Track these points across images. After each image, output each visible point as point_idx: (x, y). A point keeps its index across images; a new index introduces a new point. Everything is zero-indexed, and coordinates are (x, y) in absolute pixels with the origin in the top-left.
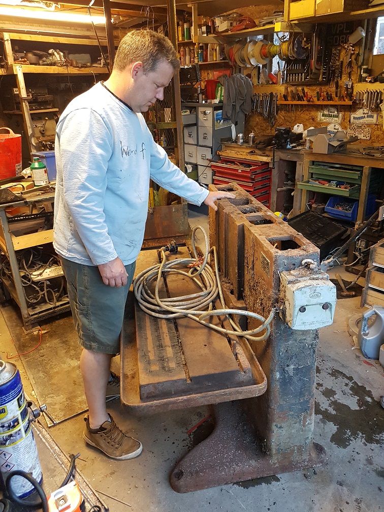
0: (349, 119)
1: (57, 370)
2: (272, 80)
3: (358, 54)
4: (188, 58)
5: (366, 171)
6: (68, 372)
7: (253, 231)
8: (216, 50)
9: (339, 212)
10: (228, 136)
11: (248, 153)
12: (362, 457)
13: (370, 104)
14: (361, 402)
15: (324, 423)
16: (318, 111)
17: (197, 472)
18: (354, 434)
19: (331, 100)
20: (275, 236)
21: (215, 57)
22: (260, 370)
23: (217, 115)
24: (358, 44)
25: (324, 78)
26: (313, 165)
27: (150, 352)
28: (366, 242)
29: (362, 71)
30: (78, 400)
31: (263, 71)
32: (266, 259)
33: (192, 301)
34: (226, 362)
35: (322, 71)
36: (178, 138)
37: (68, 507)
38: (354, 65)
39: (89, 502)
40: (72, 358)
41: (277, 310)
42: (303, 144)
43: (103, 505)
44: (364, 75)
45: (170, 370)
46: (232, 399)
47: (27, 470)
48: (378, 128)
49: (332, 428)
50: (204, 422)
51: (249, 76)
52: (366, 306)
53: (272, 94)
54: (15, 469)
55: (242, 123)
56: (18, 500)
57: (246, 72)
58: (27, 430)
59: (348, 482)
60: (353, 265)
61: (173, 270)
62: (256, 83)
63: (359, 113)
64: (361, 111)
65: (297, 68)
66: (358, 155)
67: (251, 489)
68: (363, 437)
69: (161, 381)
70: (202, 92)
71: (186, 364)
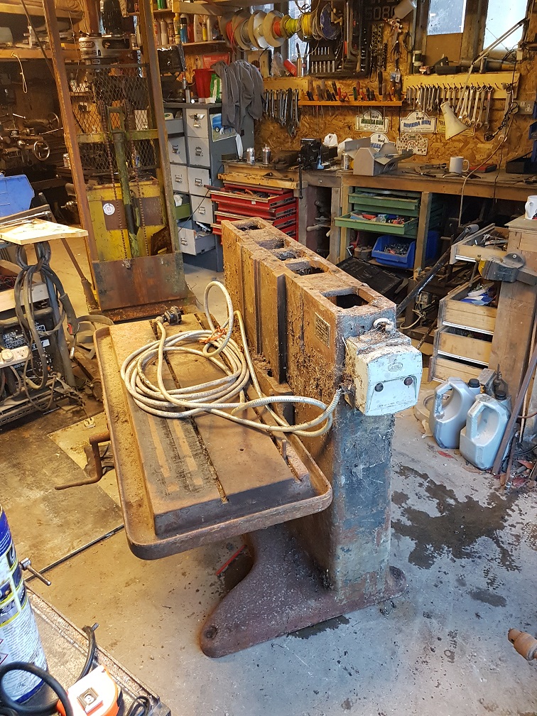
0: (398, 126)
1: (10, 506)
2: (289, 71)
3: (408, 34)
4: (163, 35)
5: (426, 198)
6: (28, 508)
7: (301, 285)
8: (205, 25)
9: (391, 256)
10: (232, 152)
11: (263, 176)
12: (451, 578)
13: (426, 105)
14: (442, 506)
15: (398, 539)
16: (356, 114)
17: (237, 626)
18: (438, 548)
19: (373, 100)
20: (332, 290)
21: (205, 36)
22: (320, 475)
23: (215, 120)
24: (406, 19)
25: (362, 68)
26: (354, 192)
27: (162, 467)
28: (429, 296)
29: (414, 58)
30: (49, 546)
31: (276, 57)
32: (323, 323)
33: (214, 391)
34: (275, 470)
35: (359, 57)
36: (162, 153)
37: (100, 705)
38: (402, 49)
39: (127, 693)
40: (30, 487)
41: (343, 392)
42: (339, 163)
43: (149, 694)
44: (417, 64)
45: (196, 490)
46: (287, 520)
47: (26, 660)
48: (437, 139)
49: (409, 544)
50: (237, 557)
51: (256, 63)
52: (435, 379)
53: (290, 90)
54: (9, 661)
55: (250, 132)
56: (17, 706)
57: (251, 58)
58: (22, 599)
59: (437, 612)
60: (413, 328)
61: (178, 348)
62: (266, 75)
63: (412, 118)
64: (414, 114)
65: (324, 53)
66: (414, 176)
67: (312, 638)
68: (450, 551)
69: (185, 506)
70: (189, 86)
71: (217, 479)
